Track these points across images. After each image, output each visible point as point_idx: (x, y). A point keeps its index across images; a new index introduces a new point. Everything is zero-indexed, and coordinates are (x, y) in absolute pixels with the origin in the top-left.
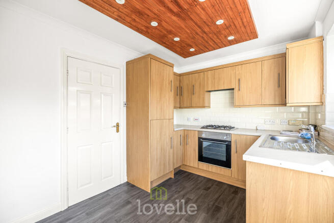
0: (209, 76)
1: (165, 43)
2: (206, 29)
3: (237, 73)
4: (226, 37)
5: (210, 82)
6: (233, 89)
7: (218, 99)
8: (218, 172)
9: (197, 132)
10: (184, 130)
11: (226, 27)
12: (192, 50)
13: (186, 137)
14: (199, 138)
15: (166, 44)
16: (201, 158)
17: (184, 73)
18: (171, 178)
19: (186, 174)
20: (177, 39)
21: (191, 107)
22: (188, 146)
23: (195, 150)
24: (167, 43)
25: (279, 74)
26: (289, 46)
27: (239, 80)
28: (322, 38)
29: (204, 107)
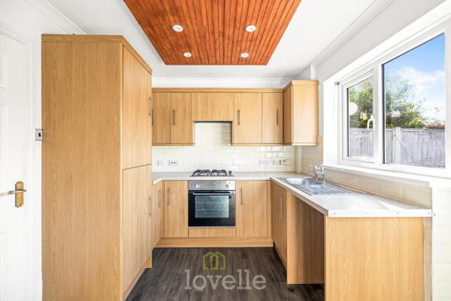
0: (199, 100)
1: (152, 27)
2: (229, 32)
3: (236, 101)
4: (241, 52)
5: (200, 108)
6: (231, 122)
7: (206, 134)
8: (219, 235)
9: (186, 183)
10: (163, 181)
11: (253, 38)
12: (187, 55)
13: (166, 193)
14: (189, 191)
15: (153, 29)
16: (194, 221)
17: (159, 89)
18: (147, 270)
19: (169, 252)
20: (178, 28)
21: (169, 143)
22: (170, 207)
23: (183, 211)
24: (155, 28)
25: (277, 111)
26: (294, 82)
27: (239, 112)
28: (317, 83)
29: (191, 144)
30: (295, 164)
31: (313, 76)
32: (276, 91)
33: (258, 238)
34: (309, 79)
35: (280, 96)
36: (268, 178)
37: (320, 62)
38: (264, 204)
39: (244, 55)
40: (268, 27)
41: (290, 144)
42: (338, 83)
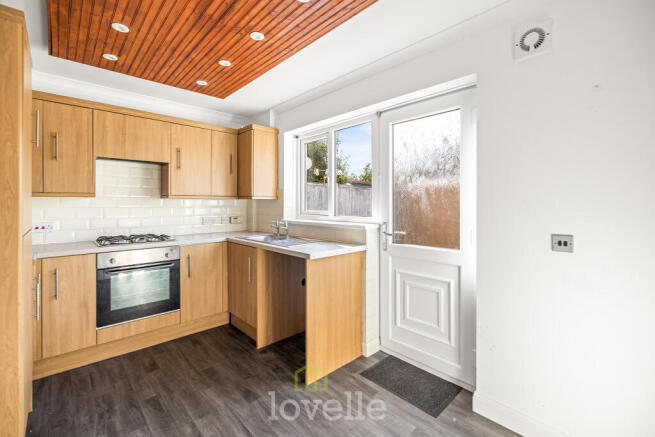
1: (71, 10)
6: (165, 165)
10: (39, 259)
11: (222, 71)
12: (110, 57)
14: (97, 271)
15: (70, 12)
20: (121, 28)
21: (41, 192)
24: (78, 12)
25: (231, 156)
26: (254, 127)
27: (178, 151)
28: (277, 132)
29: (92, 194)
30: (249, 220)
31: (272, 123)
32: (229, 131)
33: (211, 317)
34: (269, 126)
35: (233, 138)
36: (223, 239)
37: (280, 110)
38: (220, 271)
39: (201, 83)
40: (243, 69)
41: (249, 197)
42: (297, 137)
